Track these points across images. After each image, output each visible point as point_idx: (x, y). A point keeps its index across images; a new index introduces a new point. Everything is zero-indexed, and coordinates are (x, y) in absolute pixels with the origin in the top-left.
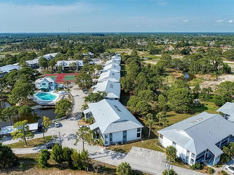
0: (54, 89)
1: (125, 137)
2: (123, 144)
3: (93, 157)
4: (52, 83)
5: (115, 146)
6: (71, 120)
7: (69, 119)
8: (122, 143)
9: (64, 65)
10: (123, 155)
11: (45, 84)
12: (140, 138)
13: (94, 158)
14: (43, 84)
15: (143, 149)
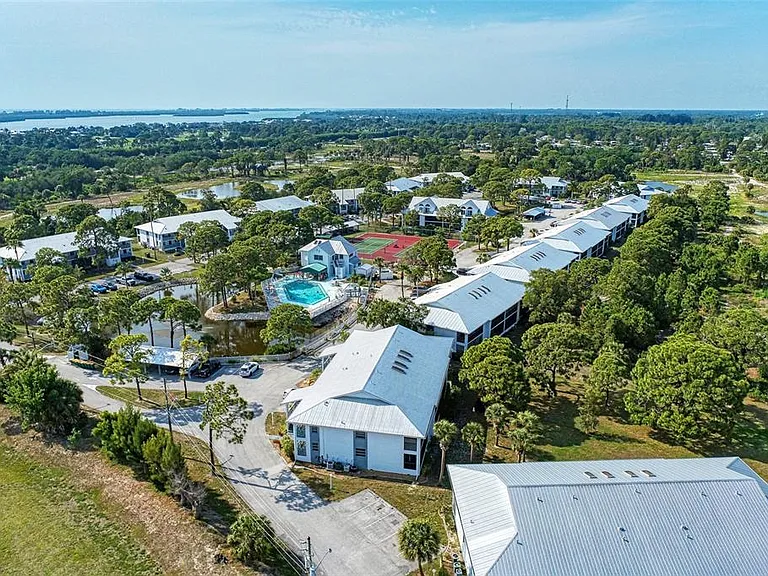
0: (341, 276)
1: (361, 452)
2: (345, 474)
3: (240, 477)
4: (342, 256)
5: (322, 471)
6: (296, 367)
7: (292, 364)
8: (347, 468)
9: (427, 211)
10: (316, 501)
11: (321, 258)
12: (416, 473)
13: (236, 482)
14: (316, 257)
15: (388, 506)
